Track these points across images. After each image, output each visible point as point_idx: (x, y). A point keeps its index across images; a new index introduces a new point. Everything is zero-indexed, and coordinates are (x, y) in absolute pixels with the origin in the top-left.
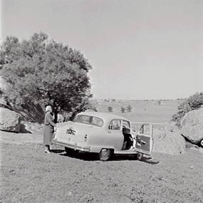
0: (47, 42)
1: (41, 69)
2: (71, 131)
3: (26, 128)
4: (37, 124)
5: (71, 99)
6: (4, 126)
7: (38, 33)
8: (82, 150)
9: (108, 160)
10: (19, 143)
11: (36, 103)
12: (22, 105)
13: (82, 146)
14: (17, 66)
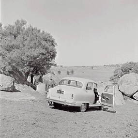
0: (26, 27)
1: (24, 45)
2: (60, 92)
3: (16, 88)
4: (21, 85)
5: (45, 67)
6: (3, 87)
7: (20, 20)
8: (70, 105)
9: (86, 111)
10: (18, 100)
11: (20, 70)
12: (9, 71)
13: (70, 102)
14: (7, 43)
